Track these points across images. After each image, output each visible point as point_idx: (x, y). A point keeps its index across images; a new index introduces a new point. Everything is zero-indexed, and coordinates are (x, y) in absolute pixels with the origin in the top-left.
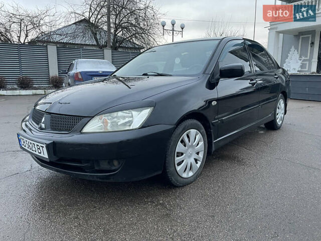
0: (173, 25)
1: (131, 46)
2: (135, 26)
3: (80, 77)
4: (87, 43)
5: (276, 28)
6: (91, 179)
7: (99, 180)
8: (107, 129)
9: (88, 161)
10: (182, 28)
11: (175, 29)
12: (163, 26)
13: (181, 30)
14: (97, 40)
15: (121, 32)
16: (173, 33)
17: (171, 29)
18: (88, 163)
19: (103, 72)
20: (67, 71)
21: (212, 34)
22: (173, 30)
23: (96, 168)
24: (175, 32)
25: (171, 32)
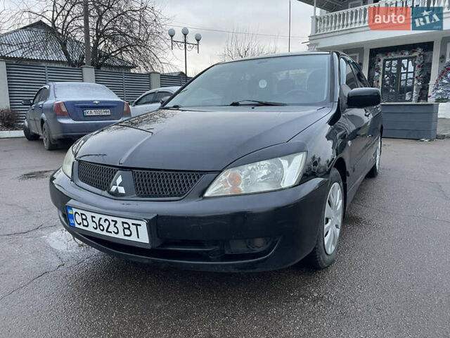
0: (185, 35)
1: (120, 64)
2: (124, 35)
3: (64, 110)
4: (50, 58)
5: (317, 44)
6: (223, 271)
7: (237, 271)
8: (240, 191)
9: (216, 243)
10: (198, 40)
11: (188, 41)
12: (172, 36)
13: (196, 43)
14: (66, 54)
15: (104, 43)
16: (185, 46)
17: (183, 40)
18: (215, 245)
19: (101, 102)
20: (32, 101)
21: (234, 48)
22: (185, 42)
23: (227, 252)
24: (187, 45)
25: (183, 44)
